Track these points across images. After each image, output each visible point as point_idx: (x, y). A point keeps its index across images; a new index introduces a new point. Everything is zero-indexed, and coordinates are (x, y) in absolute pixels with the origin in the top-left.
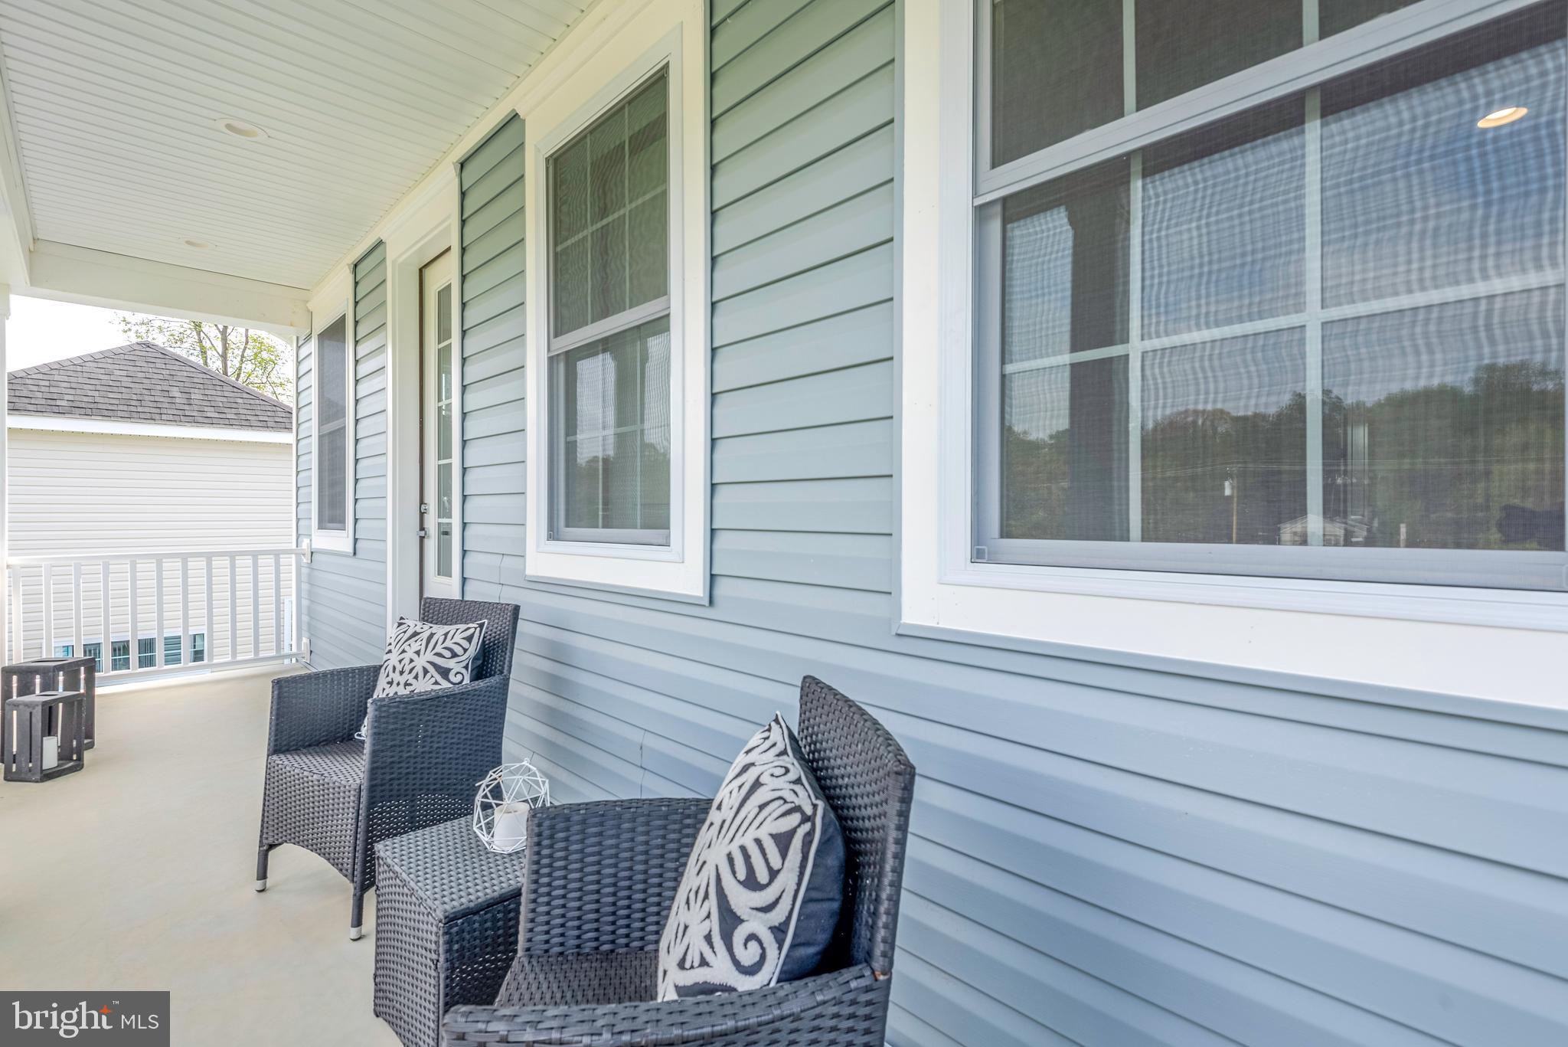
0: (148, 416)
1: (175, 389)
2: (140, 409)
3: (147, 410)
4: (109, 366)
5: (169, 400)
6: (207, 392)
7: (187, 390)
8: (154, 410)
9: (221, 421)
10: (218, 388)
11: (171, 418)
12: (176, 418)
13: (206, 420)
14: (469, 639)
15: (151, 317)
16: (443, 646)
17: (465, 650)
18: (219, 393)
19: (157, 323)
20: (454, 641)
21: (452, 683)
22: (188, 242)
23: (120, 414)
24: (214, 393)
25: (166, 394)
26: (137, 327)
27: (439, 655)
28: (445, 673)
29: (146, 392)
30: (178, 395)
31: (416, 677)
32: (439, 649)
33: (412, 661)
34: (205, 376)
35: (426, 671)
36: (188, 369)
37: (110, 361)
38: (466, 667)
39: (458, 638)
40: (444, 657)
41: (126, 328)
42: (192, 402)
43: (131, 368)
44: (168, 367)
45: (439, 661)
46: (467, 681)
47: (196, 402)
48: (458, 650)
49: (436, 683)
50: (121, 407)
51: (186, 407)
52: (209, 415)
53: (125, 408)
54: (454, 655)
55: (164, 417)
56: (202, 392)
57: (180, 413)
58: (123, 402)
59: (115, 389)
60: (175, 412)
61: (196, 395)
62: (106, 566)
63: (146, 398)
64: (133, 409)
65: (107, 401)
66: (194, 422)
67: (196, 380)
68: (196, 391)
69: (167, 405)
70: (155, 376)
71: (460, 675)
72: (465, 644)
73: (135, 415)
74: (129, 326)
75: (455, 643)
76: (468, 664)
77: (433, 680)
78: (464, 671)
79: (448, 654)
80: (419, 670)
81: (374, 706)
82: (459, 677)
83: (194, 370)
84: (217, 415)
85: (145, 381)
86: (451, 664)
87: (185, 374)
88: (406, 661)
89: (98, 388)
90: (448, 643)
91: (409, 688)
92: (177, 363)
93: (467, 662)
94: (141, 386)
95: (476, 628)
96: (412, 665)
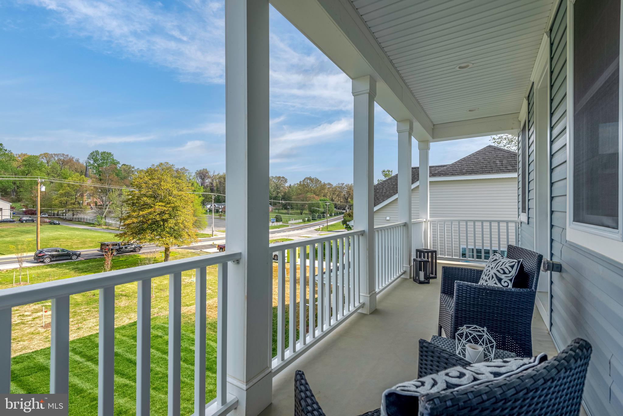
0: (488, 171)
1: (498, 160)
2: (486, 170)
3: (488, 169)
4: (478, 156)
5: (495, 165)
6: (509, 160)
7: (502, 160)
8: (490, 169)
9: (513, 170)
10: (513, 157)
11: (495, 171)
12: (497, 171)
13: (507, 171)
14: (512, 267)
15: (502, 135)
16: (501, 267)
17: (510, 272)
18: (513, 159)
19: (504, 137)
20: (505, 266)
21: (502, 285)
22: (470, 111)
23: (479, 172)
24: (511, 159)
25: (494, 163)
26: (498, 140)
27: (498, 271)
28: (500, 280)
29: (488, 163)
30: (498, 162)
31: (489, 279)
32: (499, 269)
33: (489, 271)
34: (508, 154)
35: (493, 277)
36: (503, 152)
37: (478, 154)
38: (511, 280)
39: (507, 266)
40: (500, 273)
41: (494, 141)
42: (503, 164)
43: (484, 156)
44: (496, 153)
45: (498, 274)
46: (510, 286)
47: (505, 164)
48: (507, 271)
49: (496, 283)
50: (480, 170)
51: (501, 167)
52: (509, 168)
53: (481, 170)
54: (505, 273)
55: (493, 171)
56: (507, 160)
57: (499, 169)
58: (481, 168)
59: (479, 164)
60: (497, 169)
61: (505, 162)
62: (459, 223)
63: (488, 165)
64: (484, 170)
65: (476, 168)
66: (503, 172)
67: (505, 156)
68: (505, 160)
69: (494, 167)
70: (491, 157)
71: (507, 284)
72: (510, 269)
73: (484, 172)
74: (495, 140)
75: (506, 267)
76: (512, 279)
77: (494, 282)
78: (509, 282)
79: (502, 272)
80: (490, 276)
81: (456, 284)
82: (506, 284)
83: (505, 152)
84: (512, 168)
85: (488, 159)
86: (503, 276)
87: (501, 154)
88: (488, 271)
89: (474, 164)
90: (503, 267)
91: (487, 283)
92: (499, 151)
93: (511, 277)
94: (487, 161)
95: (516, 262)
96: (489, 273)
